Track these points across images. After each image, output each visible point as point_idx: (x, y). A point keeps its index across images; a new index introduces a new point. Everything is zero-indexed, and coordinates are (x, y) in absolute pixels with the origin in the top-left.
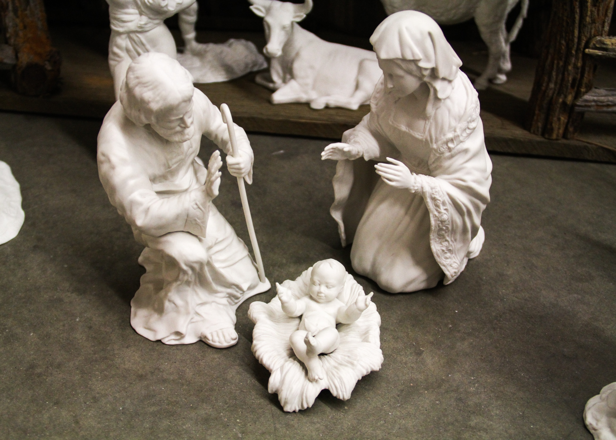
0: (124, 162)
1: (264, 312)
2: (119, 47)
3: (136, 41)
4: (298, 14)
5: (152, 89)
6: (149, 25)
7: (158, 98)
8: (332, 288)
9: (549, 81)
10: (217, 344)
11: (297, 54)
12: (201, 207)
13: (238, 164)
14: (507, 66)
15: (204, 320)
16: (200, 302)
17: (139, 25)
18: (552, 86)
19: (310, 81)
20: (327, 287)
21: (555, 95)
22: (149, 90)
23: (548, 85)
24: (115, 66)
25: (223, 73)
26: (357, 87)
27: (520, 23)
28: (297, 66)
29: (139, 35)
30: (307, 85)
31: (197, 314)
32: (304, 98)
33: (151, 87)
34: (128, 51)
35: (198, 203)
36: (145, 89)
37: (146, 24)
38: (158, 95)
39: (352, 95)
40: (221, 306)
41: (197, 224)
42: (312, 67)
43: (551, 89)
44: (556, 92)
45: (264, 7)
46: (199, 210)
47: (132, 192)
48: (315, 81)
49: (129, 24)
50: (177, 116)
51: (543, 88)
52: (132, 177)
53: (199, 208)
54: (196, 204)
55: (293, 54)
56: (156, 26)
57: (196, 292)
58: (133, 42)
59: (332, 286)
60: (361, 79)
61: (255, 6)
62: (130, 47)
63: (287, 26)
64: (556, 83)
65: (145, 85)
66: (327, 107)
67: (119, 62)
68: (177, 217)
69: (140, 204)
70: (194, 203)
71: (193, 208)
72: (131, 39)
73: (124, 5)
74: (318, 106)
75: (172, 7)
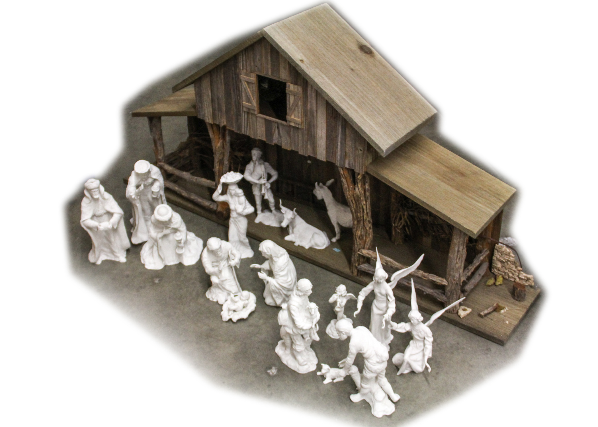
2: (231, 220)
4: (293, 216)
11: (296, 226)
17: (235, 217)
24: (230, 224)
26: (310, 242)
29: (236, 219)
30: (296, 236)
37: (237, 217)
39: (308, 244)
49: (233, 216)
56: (240, 217)
60: (312, 239)
62: (233, 221)
72: (234, 219)
73: (233, 211)
74: (296, 244)
75: (244, 214)
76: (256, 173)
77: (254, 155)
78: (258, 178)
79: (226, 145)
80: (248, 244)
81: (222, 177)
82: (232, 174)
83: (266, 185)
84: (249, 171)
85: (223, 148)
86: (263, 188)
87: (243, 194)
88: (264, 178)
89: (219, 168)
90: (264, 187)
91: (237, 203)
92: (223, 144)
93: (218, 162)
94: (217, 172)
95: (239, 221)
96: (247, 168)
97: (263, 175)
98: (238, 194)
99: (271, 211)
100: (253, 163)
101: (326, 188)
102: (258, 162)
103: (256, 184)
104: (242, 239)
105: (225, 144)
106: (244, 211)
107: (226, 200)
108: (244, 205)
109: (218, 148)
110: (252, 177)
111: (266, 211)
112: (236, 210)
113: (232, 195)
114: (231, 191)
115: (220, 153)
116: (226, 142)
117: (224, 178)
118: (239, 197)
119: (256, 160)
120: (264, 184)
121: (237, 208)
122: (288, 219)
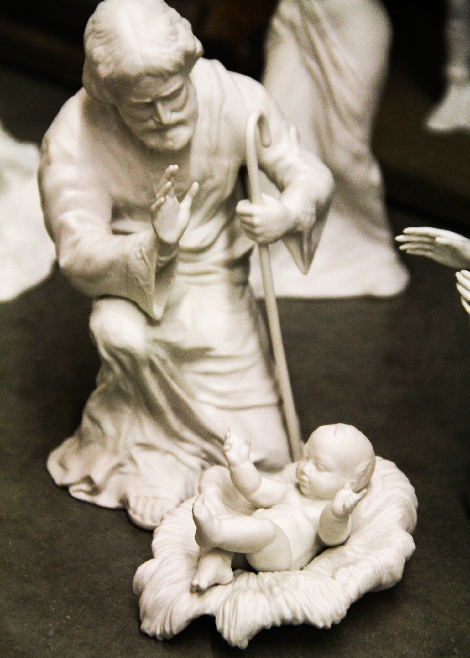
0: (67, 158)
1: (218, 484)
5: (106, 43)
7: (109, 59)
8: (324, 471)
10: (137, 518)
12: (146, 257)
13: (250, 216)
15: (137, 474)
16: (141, 440)
20: (316, 465)
22: (102, 44)
31: (131, 459)
33: (105, 39)
35: (144, 250)
36: (98, 42)
38: (110, 54)
40: (185, 469)
41: (139, 287)
46: (142, 262)
47: (65, 210)
50: (142, 98)
52: (73, 185)
53: (143, 258)
54: (141, 251)
57: (140, 420)
59: (324, 467)
65: (99, 35)
68: (112, 266)
69: (71, 232)
70: (138, 248)
71: (136, 257)
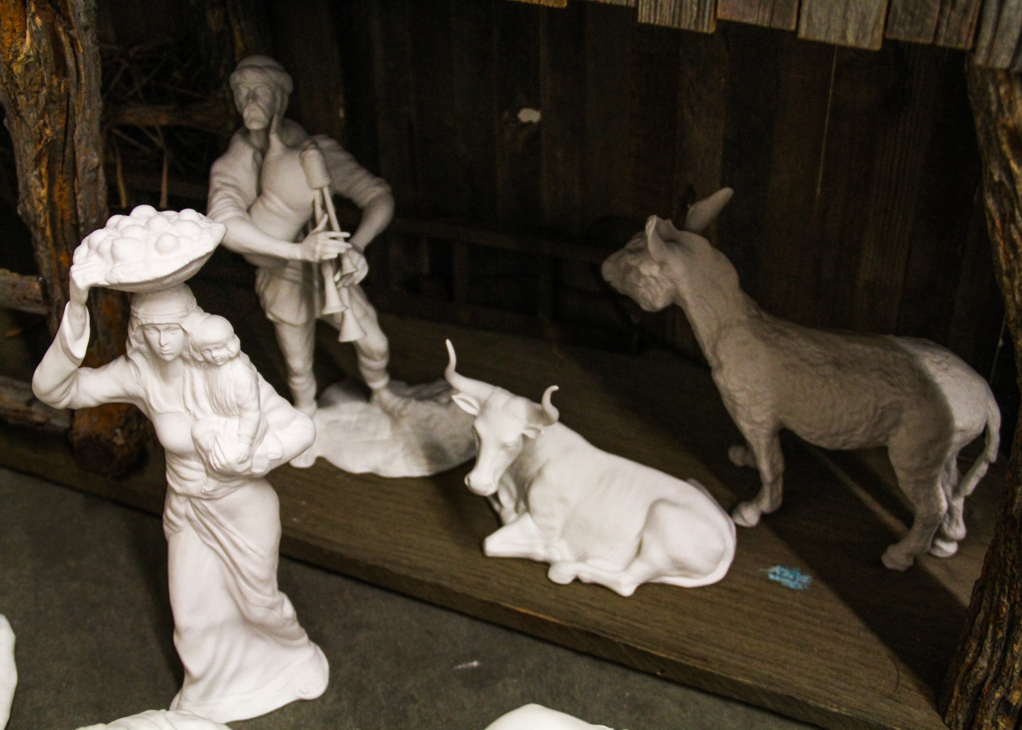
2: (175, 512)
3: (201, 509)
4: (533, 425)
6: (219, 492)
9: (979, 653)
11: (540, 472)
14: (959, 531)
17: (203, 491)
18: (983, 663)
19: (557, 523)
21: (988, 681)
23: (975, 662)
24: (171, 535)
25: (424, 461)
26: (639, 550)
27: (982, 469)
28: (536, 493)
29: (206, 503)
30: (551, 528)
32: (540, 553)
34: (190, 520)
37: (215, 490)
39: (628, 566)
42: (563, 500)
43: (982, 669)
44: (990, 678)
45: (478, 400)
48: (567, 524)
49: (190, 485)
51: (968, 660)
55: (533, 470)
56: (233, 489)
58: (197, 511)
60: (647, 537)
61: (460, 396)
62: (192, 515)
63: (510, 444)
64: (990, 663)
66: (577, 580)
67: (175, 532)
72: (194, 507)
73: (182, 455)
74: (562, 575)
75: (261, 467)
76: (274, 202)
77: (253, 97)
78: (292, 228)
79: (73, 44)
80: (296, 627)
81: (81, 253)
82: (147, 226)
83: (347, 266)
84: (231, 192)
85: (61, 68)
86: (331, 280)
87: (235, 344)
88: (329, 227)
89: (50, 194)
90: (337, 277)
91: (205, 403)
92: (56, 43)
93: (37, 161)
94: (43, 220)
95: (231, 513)
96: (216, 181)
97: (319, 211)
98: (200, 348)
99: (365, 393)
100: (252, 145)
101: (701, 244)
102: (282, 140)
103: (282, 263)
104: (257, 613)
105: (64, 38)
106: (259, 451)
107: (129, 396)
108: (252, 416)
109: (27, 67)
110: (253, 224)
111: (333, 392)
112: (200, 452)
113: (168, 358)
114: (153, 336)
115: (42, 101)
116: (69, 27)
117: (95, 257)
118: (210, 364)
119: (267, 131)
120: (338, 263)
121: (206, 441)
122: (504, 446)
